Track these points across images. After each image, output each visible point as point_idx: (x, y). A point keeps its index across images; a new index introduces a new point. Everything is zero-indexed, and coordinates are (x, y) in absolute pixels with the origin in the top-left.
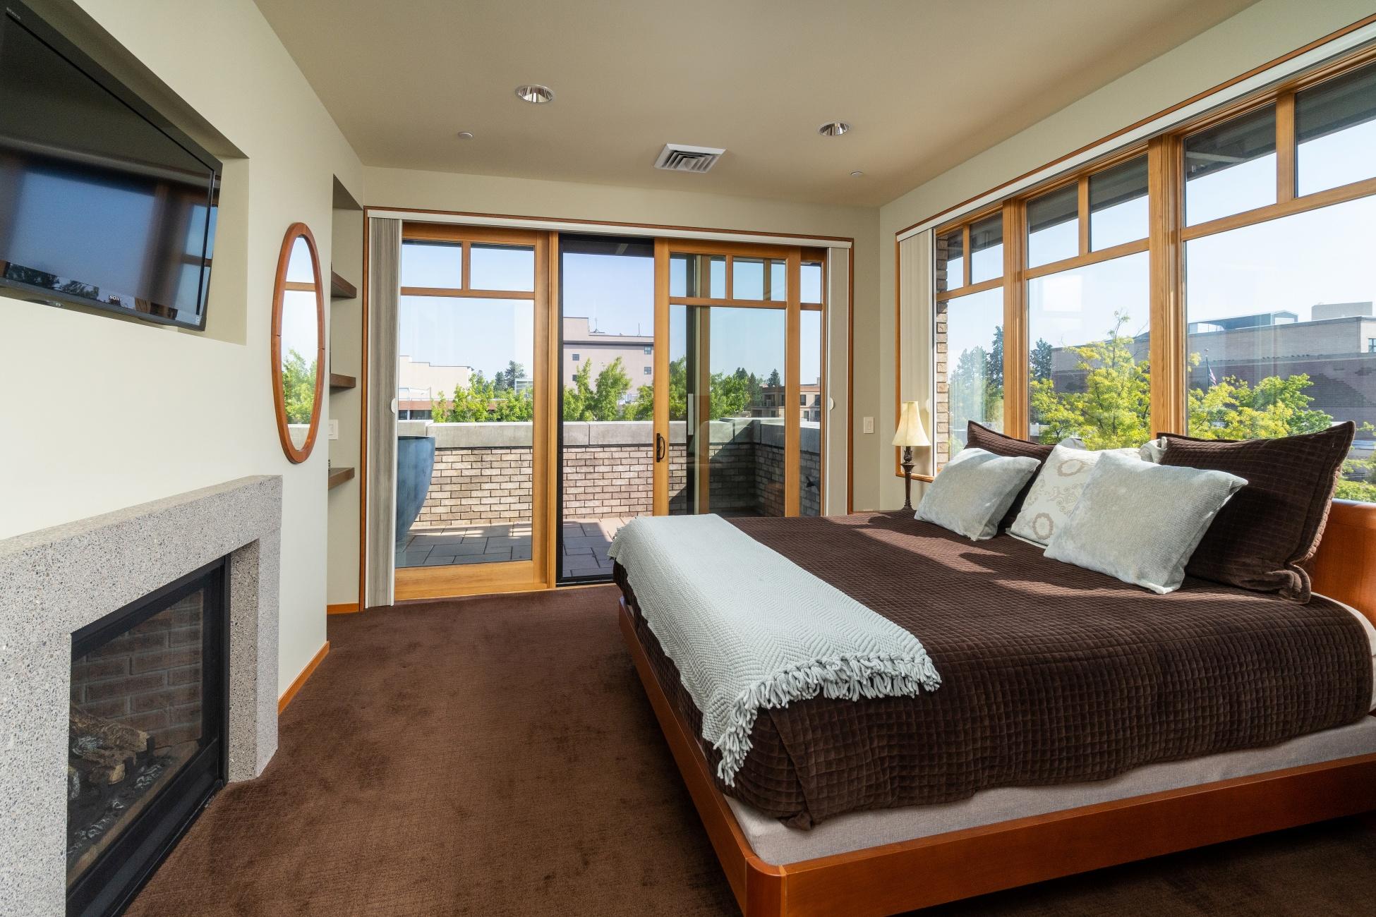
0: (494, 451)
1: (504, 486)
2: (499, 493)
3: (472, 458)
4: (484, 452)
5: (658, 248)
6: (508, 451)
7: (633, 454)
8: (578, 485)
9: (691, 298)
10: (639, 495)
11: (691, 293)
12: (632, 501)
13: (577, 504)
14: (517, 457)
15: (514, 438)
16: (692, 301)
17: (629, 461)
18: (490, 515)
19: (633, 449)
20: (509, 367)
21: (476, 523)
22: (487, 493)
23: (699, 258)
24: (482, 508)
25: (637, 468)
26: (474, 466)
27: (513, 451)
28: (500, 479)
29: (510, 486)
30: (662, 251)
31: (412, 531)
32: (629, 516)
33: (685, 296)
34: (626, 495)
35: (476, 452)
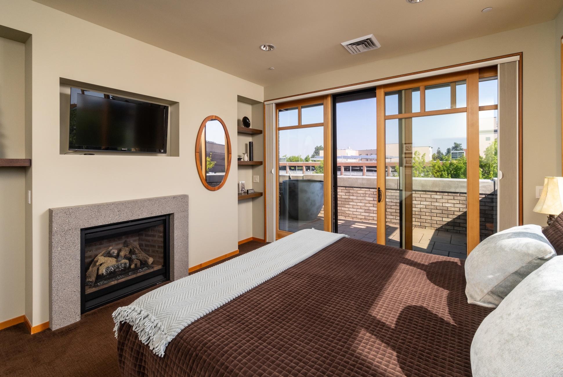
0: (354, 189)
1: (358, 204)
2: (356, 207)
3: (345, 191)
4: (350, 189)
5: (378, 91)
6: (360, 189)
7: (422, 196)
8: (392, 208)
9: (401, 115)
10: (426, 217)
11: (400, 112)
12: (422, 220)
13: (392, 217)
14: (364, 192)
15: (362, 183)
16: (401, 116)
17: (420, 199)
18: (353, 216)
19: (422, 193)
20: (454, 146)
21: (347, 218)
22: (351, 206)
23: (403, 92)
24: (350, 212)
25: (425, 203)
26: (346, 194)
27: (362, 189)
28: (356, 201)
29: (361, 204)
30: (380, 93)
31: (319, 216)
32: (420, 228)
33: (397, 113)
34: (419, 217)
35: (347, 188)
